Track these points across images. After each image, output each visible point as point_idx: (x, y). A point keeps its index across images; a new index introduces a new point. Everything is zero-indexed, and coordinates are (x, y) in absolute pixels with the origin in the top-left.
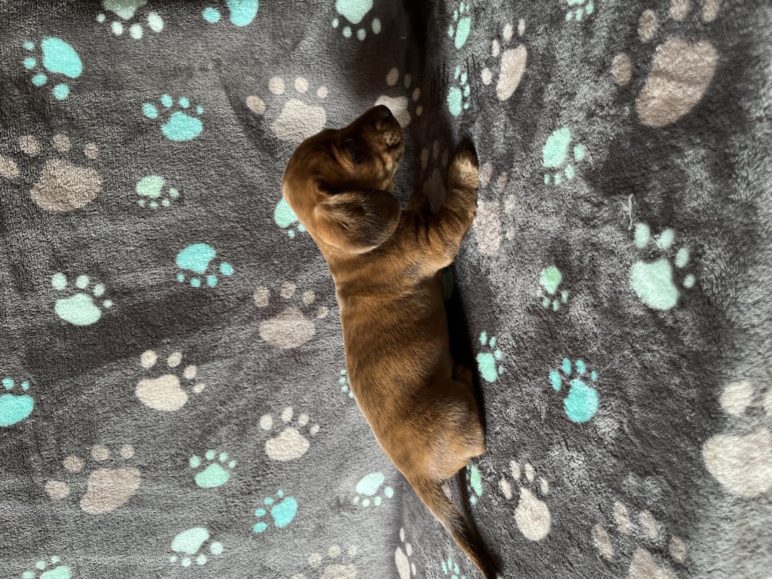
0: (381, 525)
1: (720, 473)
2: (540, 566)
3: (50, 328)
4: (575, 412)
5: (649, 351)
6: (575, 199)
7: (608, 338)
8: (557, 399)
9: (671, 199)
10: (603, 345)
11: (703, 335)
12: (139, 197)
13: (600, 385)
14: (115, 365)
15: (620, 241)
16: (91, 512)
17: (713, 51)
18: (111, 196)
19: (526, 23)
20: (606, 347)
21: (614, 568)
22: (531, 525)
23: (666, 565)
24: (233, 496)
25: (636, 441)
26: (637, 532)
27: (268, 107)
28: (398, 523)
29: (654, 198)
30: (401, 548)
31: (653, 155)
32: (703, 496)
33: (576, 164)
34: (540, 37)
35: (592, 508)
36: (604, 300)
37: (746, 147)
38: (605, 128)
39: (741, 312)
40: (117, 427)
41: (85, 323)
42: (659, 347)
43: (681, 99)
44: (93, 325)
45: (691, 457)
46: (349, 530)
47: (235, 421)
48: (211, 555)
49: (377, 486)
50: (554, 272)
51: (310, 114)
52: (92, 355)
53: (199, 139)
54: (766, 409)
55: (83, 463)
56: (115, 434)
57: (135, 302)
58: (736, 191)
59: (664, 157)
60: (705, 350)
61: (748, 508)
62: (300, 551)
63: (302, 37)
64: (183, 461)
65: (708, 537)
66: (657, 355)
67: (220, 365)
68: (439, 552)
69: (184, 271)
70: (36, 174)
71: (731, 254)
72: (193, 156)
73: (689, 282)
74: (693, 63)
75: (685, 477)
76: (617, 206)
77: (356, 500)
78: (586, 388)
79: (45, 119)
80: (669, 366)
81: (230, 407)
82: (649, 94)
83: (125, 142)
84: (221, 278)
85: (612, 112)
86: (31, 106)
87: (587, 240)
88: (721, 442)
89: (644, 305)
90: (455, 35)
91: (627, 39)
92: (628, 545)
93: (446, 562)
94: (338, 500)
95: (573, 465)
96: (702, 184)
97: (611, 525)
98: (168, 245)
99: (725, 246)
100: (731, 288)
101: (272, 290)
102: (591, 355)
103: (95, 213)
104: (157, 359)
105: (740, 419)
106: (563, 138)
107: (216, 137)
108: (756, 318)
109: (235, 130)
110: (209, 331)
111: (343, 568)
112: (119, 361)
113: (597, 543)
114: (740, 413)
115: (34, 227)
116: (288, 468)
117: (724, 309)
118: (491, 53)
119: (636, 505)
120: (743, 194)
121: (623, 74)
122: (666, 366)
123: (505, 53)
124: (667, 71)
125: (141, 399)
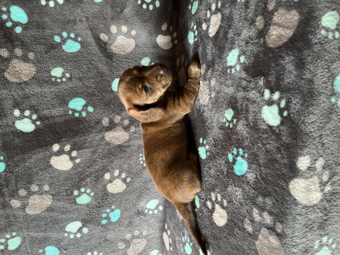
0: (157, 222)
1: (296, 195)
2: (222, 237)
3: (13, 133)
4: (238, 171)
5: (269, 144)
6: (240, 79)
7: (252, 139)
8: (231, 165)
9: (279, 78)
10: (250, 142)
11: (290, 136)
12: (52, 77)
13: (249, 159)
14: (41, 150)
15: (258, 97)
16: (30, 214)
17: (298, 14)
18: (40, 76)
19: (221, 3)
20: (251, 143)
21: (252, 237)
22: (219, 220)
23: (274, 234)
24: (93, 208)
25: (262, 182)
26: (262, 221)
27: (109, 39)
28: (164, 221)
29: (272, 78)
30: (166, 232)
31: (272, 60)
32: (289, 204)
33: (241, 64)
34: (227, 9)
35: (244, 211)
36: (251, 123)
37: (310, 56)
38: (253, 48)
39: (306, 126)
40: (42, 177)
41: (28, 131)
42: (272, 142)
43: (284, 35)
44: (32, 132)
45: (284, 188)
46: (143, 224)
47: (94, 175)
48: (83, 233)
49: (155, 205)
50: (231, 111)
51: (128, 42)
52: (31, 145)
53: (79, 52)
54: (317, 168)
55: (27, 192)
56: (41, 180)
57: (50, 123)
58: (305, 74)
59: (276, 61)
60: (291, 142)
61: (309, 210)
62: (122, 232)
63: (124, 8)
64: (71, 192)
65: (291, 222)
66: (272, 145)
67: (87, 151)
68: (181, 233)
69: (72, 110)
70: (7, 66)
71: (302, 101)
72: (76, 59)
73: (285, 114)
74: (289, 19)
75: (282, 197)
76: (257, 82)
77: (146, 211)
78: (243, 160)
79: (11, 42)
80: (276, 150)
81: (92, 169)
82: (271, 33)
83: (46, 53)
84: (88, 113)
85: (256, 41)
86: (5, 36)
87: (245, 97)
88: (297, 181)
89: (267, 124)
90: (191, 8)
91: (263, 9)
92: (258, 226)
93: (184, 237)
94: (138, 211)
95: (237, 193)
96: (291, 72)
97: (252, 218)
98: (65, 98)
99: (300, 98)
100: (302, 116)
101: (110, 119)
102: (245, 146)
103: (32, 83)
104: (60, 148)
105: (305, 172)
106: (236, 53)
107: (87, 51)
108: (312, 129)
109: (95, 48)
110: (83, 136)
111: (140, 240)
112: (43, 148)
113: (246, 226)
114: (305, 169)
115: (6, 89)
116: (117, 196)
117: (299, 125)
118: (206, 16)
119: (262, 209)
120: (308, 76)
121: (261, 25)
122: (275, 150)
123: (212, 16)
124: (278, 23)
125: (52, 165)
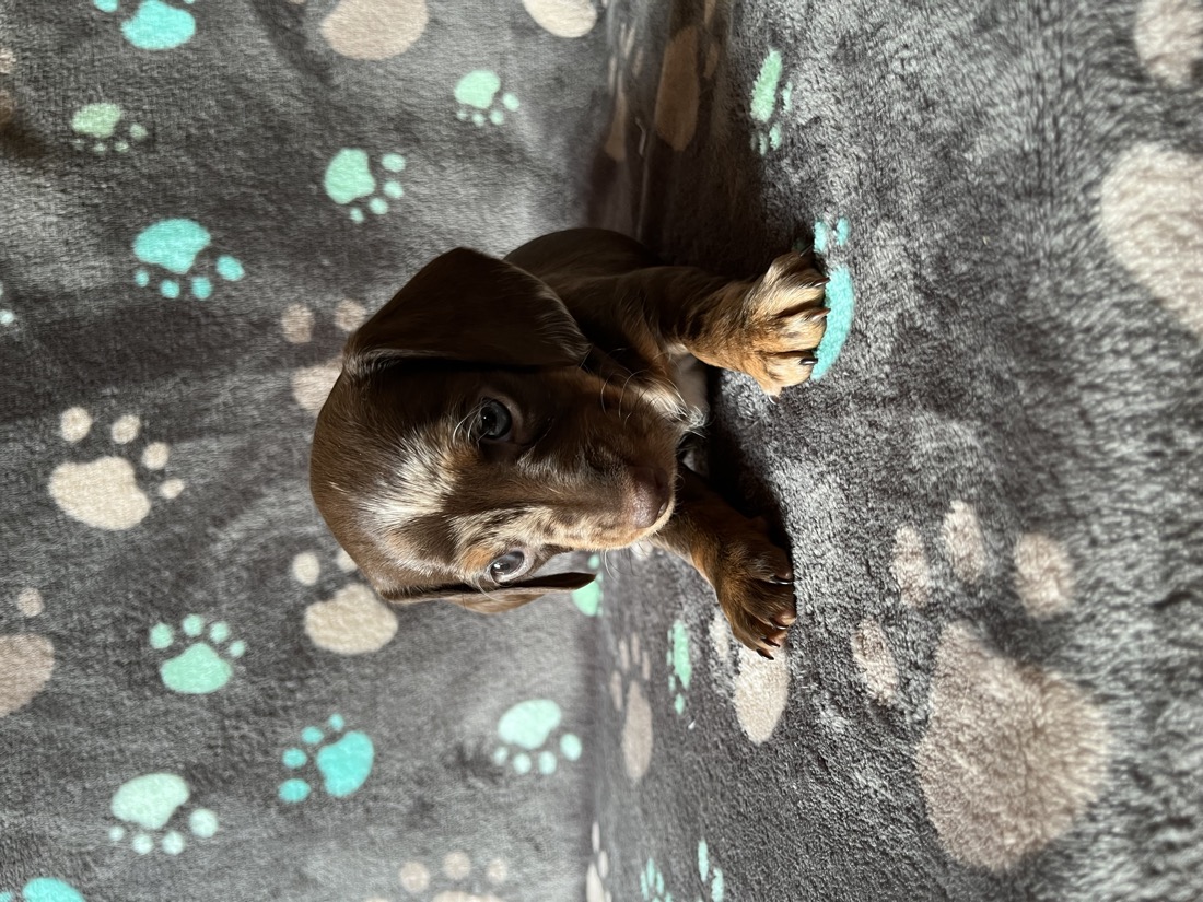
12: (74, 134)
14: (13, 431)
24: (238, 715)
28: (586, 813)
30: (594, 865)
40: (14, 553)
46: (487, 821)
48: (192, 836)
49: (544, 730)
50: (771, 64)
53: (188, 47)
56: (8, 566)
57: (55, 317)
64: (138, 632)
67: (214, 446)
69: (149, 267)
77: (500, 756)
83: (61, 51)
84: (218, 282)
93: (645, 870)
97: (889, 602)
98: (120, 217)
101: (317, 313)
104: (93, 427)
107: (219, 45)
112: (20, 423)
113: (866, 670)
125: (59, 502)
